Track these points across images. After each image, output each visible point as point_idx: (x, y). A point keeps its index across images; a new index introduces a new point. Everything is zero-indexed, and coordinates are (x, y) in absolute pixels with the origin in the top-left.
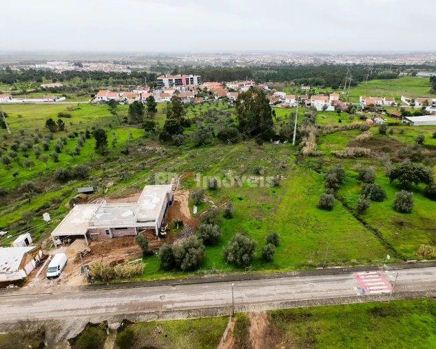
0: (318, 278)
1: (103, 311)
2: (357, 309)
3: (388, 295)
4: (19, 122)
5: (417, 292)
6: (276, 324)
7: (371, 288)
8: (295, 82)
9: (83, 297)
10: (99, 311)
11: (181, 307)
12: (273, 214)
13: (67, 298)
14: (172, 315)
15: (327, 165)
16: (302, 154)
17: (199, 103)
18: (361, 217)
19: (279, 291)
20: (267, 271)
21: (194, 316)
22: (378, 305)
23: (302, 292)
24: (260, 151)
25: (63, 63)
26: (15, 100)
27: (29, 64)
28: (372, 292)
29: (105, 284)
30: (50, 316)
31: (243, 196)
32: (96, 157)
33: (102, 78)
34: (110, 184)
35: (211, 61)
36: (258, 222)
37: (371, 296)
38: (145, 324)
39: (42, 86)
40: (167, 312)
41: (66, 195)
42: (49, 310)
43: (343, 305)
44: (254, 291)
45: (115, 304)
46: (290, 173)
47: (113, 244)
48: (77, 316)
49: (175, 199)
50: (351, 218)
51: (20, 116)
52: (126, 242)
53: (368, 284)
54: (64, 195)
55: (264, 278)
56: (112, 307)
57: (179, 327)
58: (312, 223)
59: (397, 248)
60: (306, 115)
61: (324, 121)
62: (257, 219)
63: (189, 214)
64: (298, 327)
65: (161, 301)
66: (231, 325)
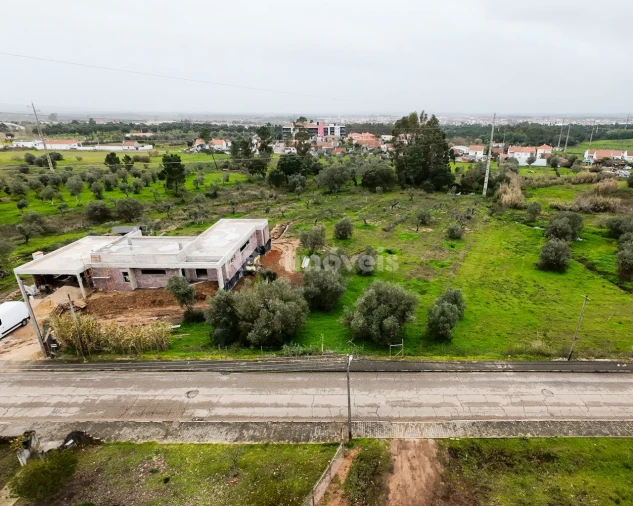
11: (228, 417)
12: (451, 273)
14: (200, 431)
19: (466, 399)
20: (438, 358)
21: (253, 438)
26: (82, 148)
31: (396, 248)
32: (165, 198)
38: (129, 448)
39: (126, 135)
40: (191, 425)
45: (81, 400)
47: (133, 299)
49: (272, 248)
56: (68, 405)
63: (293, 268)
65: (186, 400)
66: (340, 466)
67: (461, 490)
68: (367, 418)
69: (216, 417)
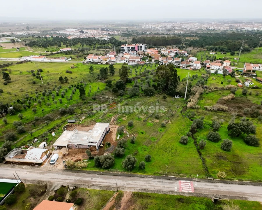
0: (161, 180)
1: (68, 181)
2: (172, 197)
3: (190, 193)
4: (48, 75)
5: (204, 194)
6: (134, 198)
7: (184, 189)
8: (207, 48)
9: (62, 174)
10: (67, 181)
11: (99, 184)
13: (57, 174)
14: (94, 187)
15: (198, 115)
16: (186, 107)
17: (141, 65)
18: (201, 150)
19: (141, 184)
21: (102, 189)
22: (182, 197)
23: (151, 186)
24: (164, 102)
25: (74, 30)
26: (47, 60)
27: (56, 30)
28: (183, 191)
29: (71, 170)
30: (50, 180)
31: (144, 131)
32: (80, 101)
33: (92, 44)
34: (84, 118)
35: (160, 28)
36: (146, 147)
37: (182, 192)
38: (83, 189)
39: (61, 50)
41: (63, 122)
42: (49, 177)
43: (166, 195)
44: (130, 182)
46: (175, 119)
47: (78, 151)
48: (59, 181)
49: (111, 130)
50: (195, 151)
51: (48, 72)
52: (83, 151)
53: (183, 187)
54: (62, 122)
55: (137, 177)
56: (72, 180)
57: (95, 193)
58: (173, 151)
59: (210, 170)
60: (202, 77)
61: (212, 82)
62: (146, 145)
63: (115, 139)
64: (142, 201)
65: (91, 180)
66: (115, 195)
67: (133, 201)
68: (122, 187)
69: (96, 184)
